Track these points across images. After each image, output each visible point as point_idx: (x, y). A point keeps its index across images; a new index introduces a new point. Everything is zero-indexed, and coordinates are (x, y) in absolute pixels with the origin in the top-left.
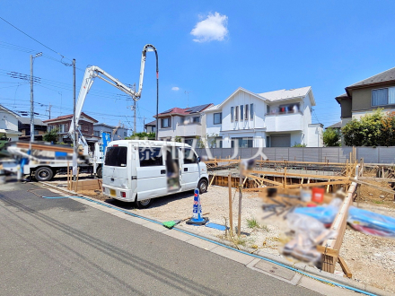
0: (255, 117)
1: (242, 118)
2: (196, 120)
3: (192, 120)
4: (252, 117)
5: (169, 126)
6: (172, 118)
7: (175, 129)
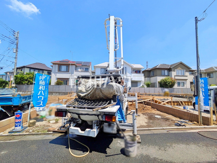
2: (87, 70)
4: (126, 73)
5: (67, 71)
6: (70, 66)
7: (72, 73)
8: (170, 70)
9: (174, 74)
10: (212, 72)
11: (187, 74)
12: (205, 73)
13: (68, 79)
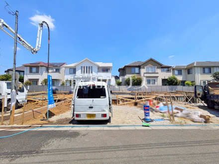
0: (93, 72)
1: (87, 72)
2: (58, 70)
3: (55, 70)
4: (92, 72)
5: (37, 72)
6: (40, 67)
7: (42, 74)
8: (139, 67)
9: (143, 71)
10: (191, 68)
11: (159, 71)
12: (186, 69)
13: (38, 79)
